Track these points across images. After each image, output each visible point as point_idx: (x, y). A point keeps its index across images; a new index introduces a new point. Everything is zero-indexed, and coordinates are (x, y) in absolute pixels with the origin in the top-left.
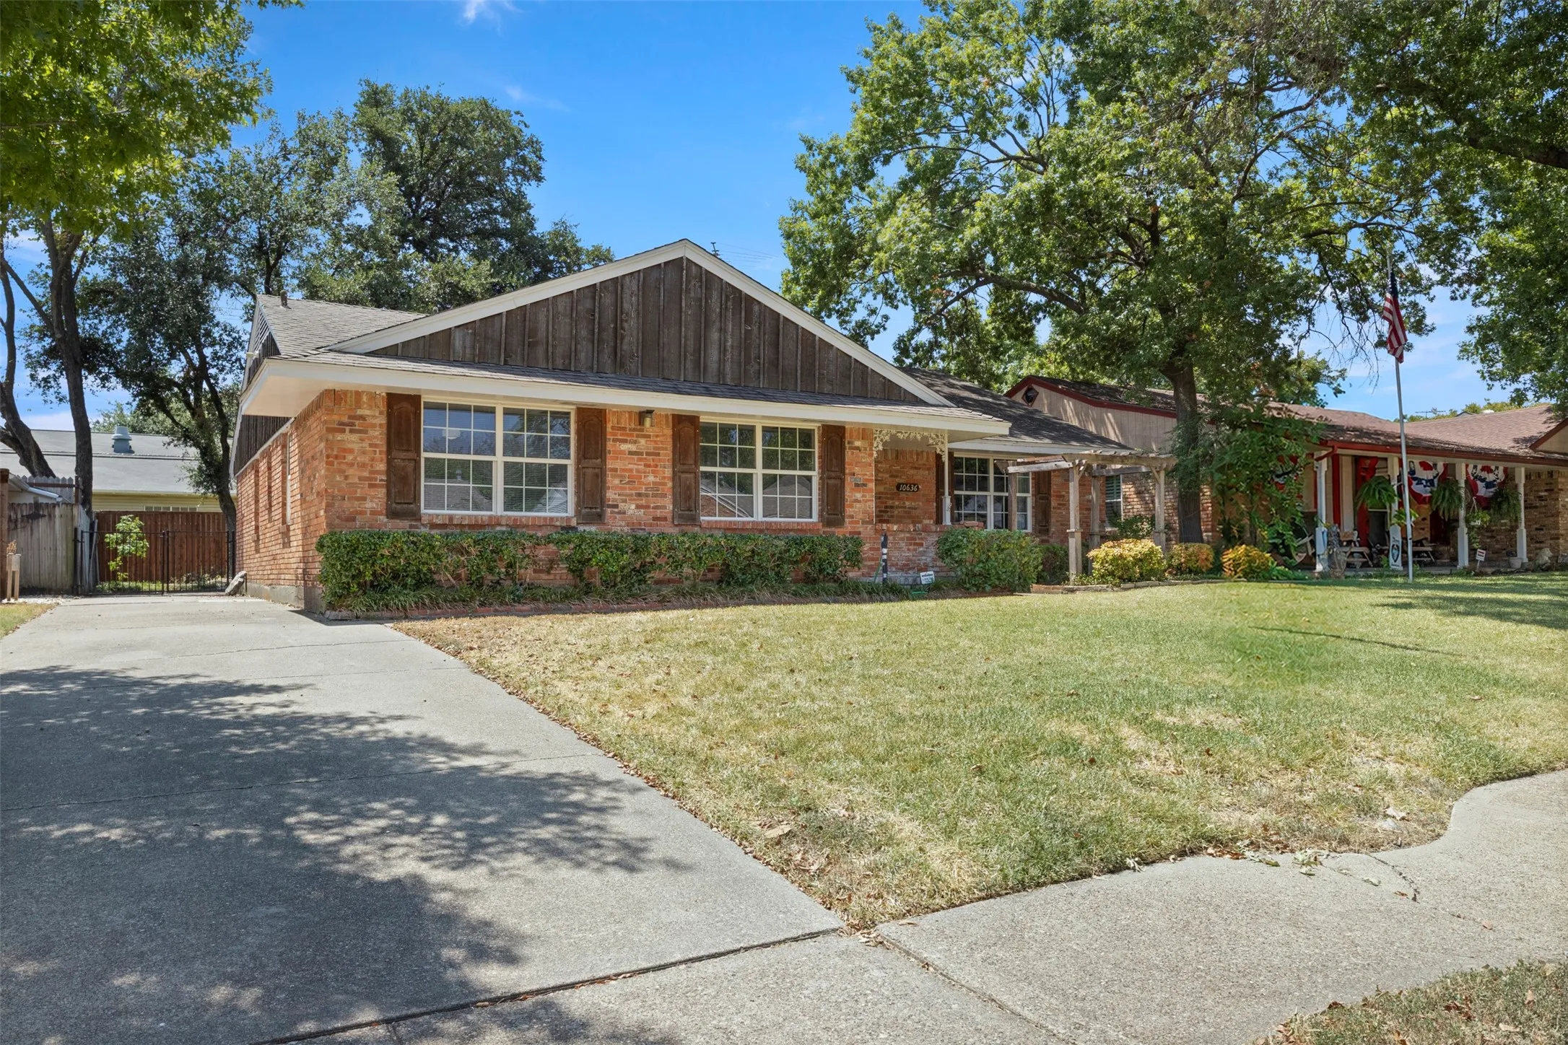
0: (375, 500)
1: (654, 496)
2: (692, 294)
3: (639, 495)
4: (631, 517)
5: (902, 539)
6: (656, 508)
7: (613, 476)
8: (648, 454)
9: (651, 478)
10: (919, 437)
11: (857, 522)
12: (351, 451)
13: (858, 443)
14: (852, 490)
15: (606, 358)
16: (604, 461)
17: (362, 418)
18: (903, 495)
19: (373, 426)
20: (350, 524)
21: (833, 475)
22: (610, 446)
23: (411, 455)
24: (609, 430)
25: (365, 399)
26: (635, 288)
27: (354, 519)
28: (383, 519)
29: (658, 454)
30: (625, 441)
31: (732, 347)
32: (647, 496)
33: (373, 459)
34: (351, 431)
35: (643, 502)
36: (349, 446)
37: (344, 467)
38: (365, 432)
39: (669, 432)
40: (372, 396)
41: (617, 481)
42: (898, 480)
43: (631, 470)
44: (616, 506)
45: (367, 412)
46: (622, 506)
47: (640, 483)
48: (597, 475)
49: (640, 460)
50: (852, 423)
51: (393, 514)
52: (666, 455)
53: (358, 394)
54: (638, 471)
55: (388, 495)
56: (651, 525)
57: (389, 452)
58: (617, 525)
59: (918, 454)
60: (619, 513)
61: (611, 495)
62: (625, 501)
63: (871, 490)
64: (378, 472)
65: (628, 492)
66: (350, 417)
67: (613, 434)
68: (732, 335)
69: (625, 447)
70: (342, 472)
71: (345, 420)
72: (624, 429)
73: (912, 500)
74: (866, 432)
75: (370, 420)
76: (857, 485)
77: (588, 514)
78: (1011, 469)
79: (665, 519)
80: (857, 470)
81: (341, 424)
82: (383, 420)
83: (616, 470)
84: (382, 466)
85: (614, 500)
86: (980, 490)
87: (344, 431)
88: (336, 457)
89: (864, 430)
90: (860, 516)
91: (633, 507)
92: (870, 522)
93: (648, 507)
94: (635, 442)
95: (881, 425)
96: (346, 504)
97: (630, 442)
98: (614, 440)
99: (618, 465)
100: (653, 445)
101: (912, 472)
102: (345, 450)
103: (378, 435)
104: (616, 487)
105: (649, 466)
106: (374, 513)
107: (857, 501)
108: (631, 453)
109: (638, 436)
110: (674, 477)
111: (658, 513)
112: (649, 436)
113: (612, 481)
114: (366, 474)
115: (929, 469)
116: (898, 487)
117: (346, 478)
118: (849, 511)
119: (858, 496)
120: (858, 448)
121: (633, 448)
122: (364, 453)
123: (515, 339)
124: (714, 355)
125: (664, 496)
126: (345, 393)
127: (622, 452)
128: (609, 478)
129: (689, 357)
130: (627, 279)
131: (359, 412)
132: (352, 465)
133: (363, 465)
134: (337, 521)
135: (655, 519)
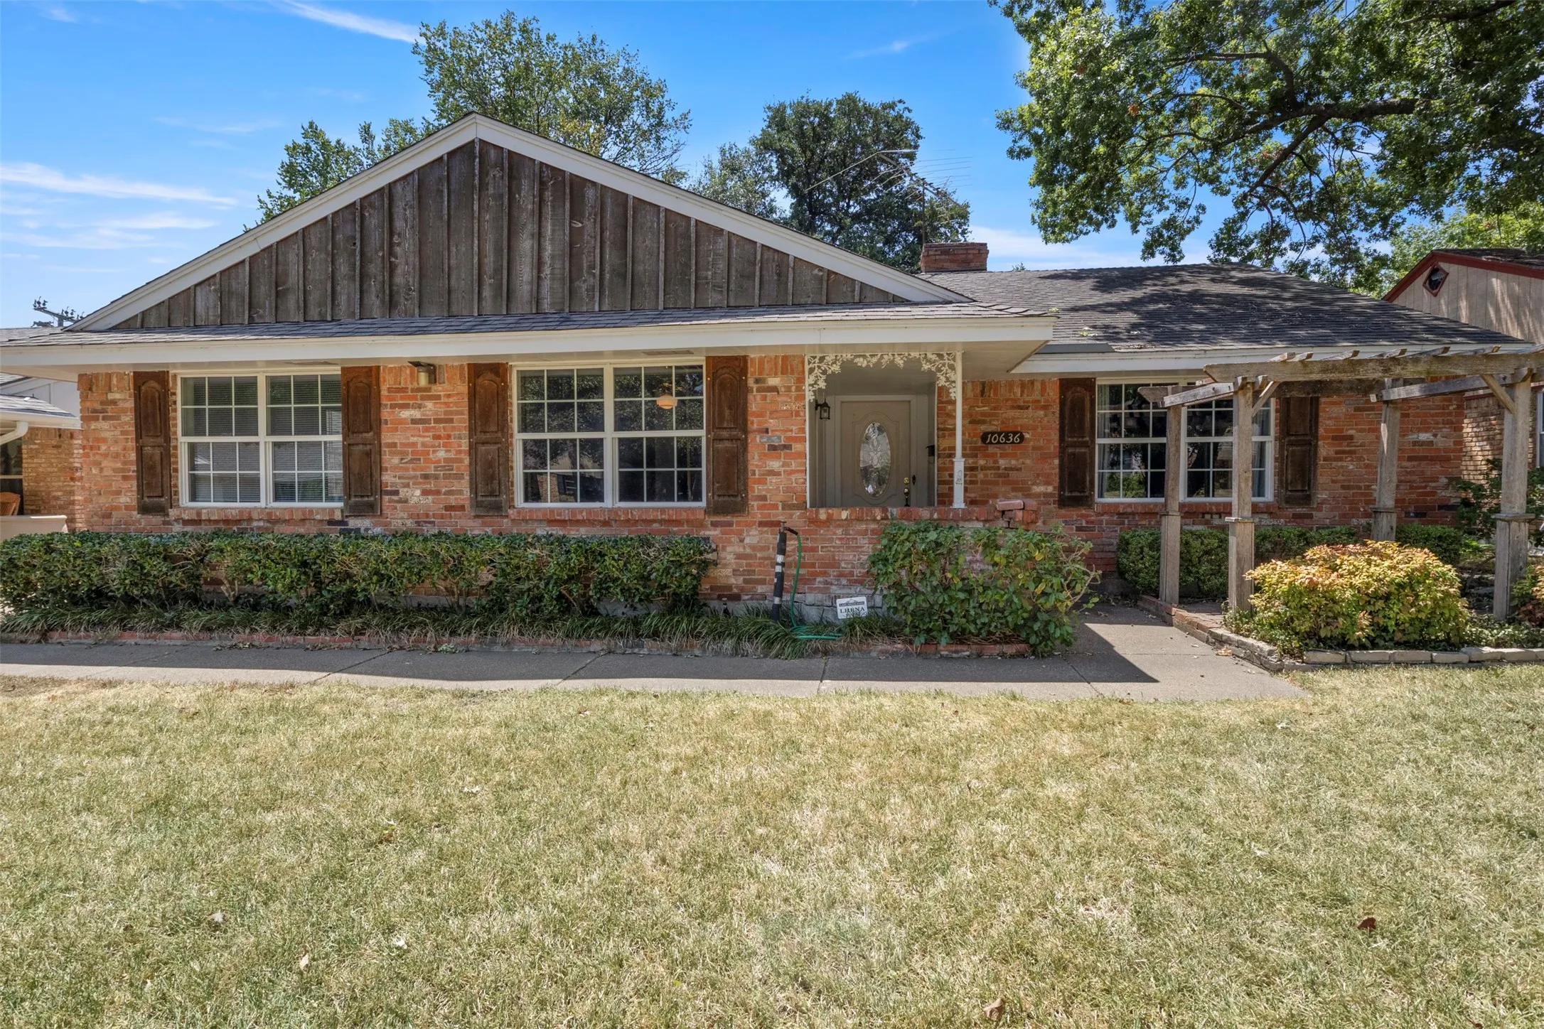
0: (128, 497)
1: (446, 477)
2: (491, 191)
3: (426, 477)
4: (415, 506)
5: (865, 533)
6: (449, 493)
7: (393, 454)
8: (437, 421)
9: (441, 454)
10: (900, 362)
11: (775, 507)
12: (104, 440)
13: (773, 381)
14: (763, 456)
15: (373, 300)
16: (378, 434)
17: (114, 402)
18: (991, 449)
19: (124, 411)
20: (106, 521)
21: (725, 434)
22: (386, 414)
23: (161, 440)
24: (384, 392)
25: (114, 381)
26: (409, 197)
27: (109, 516)
28: (135, 515)
29: (451, 421)
30: (406, 406)
31: (553, 257)
32: (436, 477)
33: (125, 449)
34: (104, 418)
35: (431, 486)
36: (103, 435)
37: (98, 458)
38: (117, 418)
39: (463, 388)
40: (121, 377)
41: (396, 460)
42: (984, 428)
43: (414, 444)
44: (396, 493)
45: (117, 396)
46: (403, 492)
47: (428, 461)
48: (368, 454)
49: (427, 430)
50: (761, 348)
51: (144, 509)
52: (461, 421)
53: (109, 376)
54: (423, 445)
55: (140, 487)
56: (442, 516)
57: (139, 436)
58: (399, 519)
59: (1023, 385)
60: (400, 501)
61: (388, 478)
62: (407, 485)
63: (802, 455)
64: (130, 463)
65: (412, 473)
66: (102, 403)
67: (389, 398)
68: (552, 240)
69: (406, 414)
70: (98, 464)
71: (99, 407)
72: (404, 390)
73: (1014, 456)
74: (789, 363)
75: (121, 405)
76: (773, 448)
77: (356, 504)
78: (1169, 400)
79: (462, 508)
80: (772, 423)
81: (94, 411)
82: (131, 404)
83: (394, 445)
84: (133, 456)
85: (393, 484)
86: (1155, 435)
87: (97, 419)
88: (91, 448)
89: (785, 358)
90: (777, 499)
91: (418, 493)
92: (801, 506)
93: (438, 492)
94: (420, 407)
95: (822, 347)
96: (102, 500)
97: (414, 407)
98: (393, 406)
99: (398, 438)
100: (442, 409)
101: (1012, 413)
102: (98, 440)
103: (128, 418)
104: (395, 468)
105: (437, 437)
106: (127, 508)
107: (772, 473)
108: (414, 421)
109: (423, 398)
110: (473, 448)
111: (452, 500)
112: (439, 397)
113: (390, 460)
114: (119, 465)
115: (1045, 408)
116: (984, 437)
117: (101, 470)
118: (756, 489)
119: (775, 465)
120: (774, 389)
121: (416, 414)
122: (116, 442)
123: (263, 290)
124: (525, 272)
125: (459, 477)
126: (96, 376)
127: (402, 421)
128: (386, 457)
129: (488, 281)
130: (399, 188)
131: (111, 396)
132: (106, 456)
133: (117, 456)
134: (96, 518)
135: (449, 508)
